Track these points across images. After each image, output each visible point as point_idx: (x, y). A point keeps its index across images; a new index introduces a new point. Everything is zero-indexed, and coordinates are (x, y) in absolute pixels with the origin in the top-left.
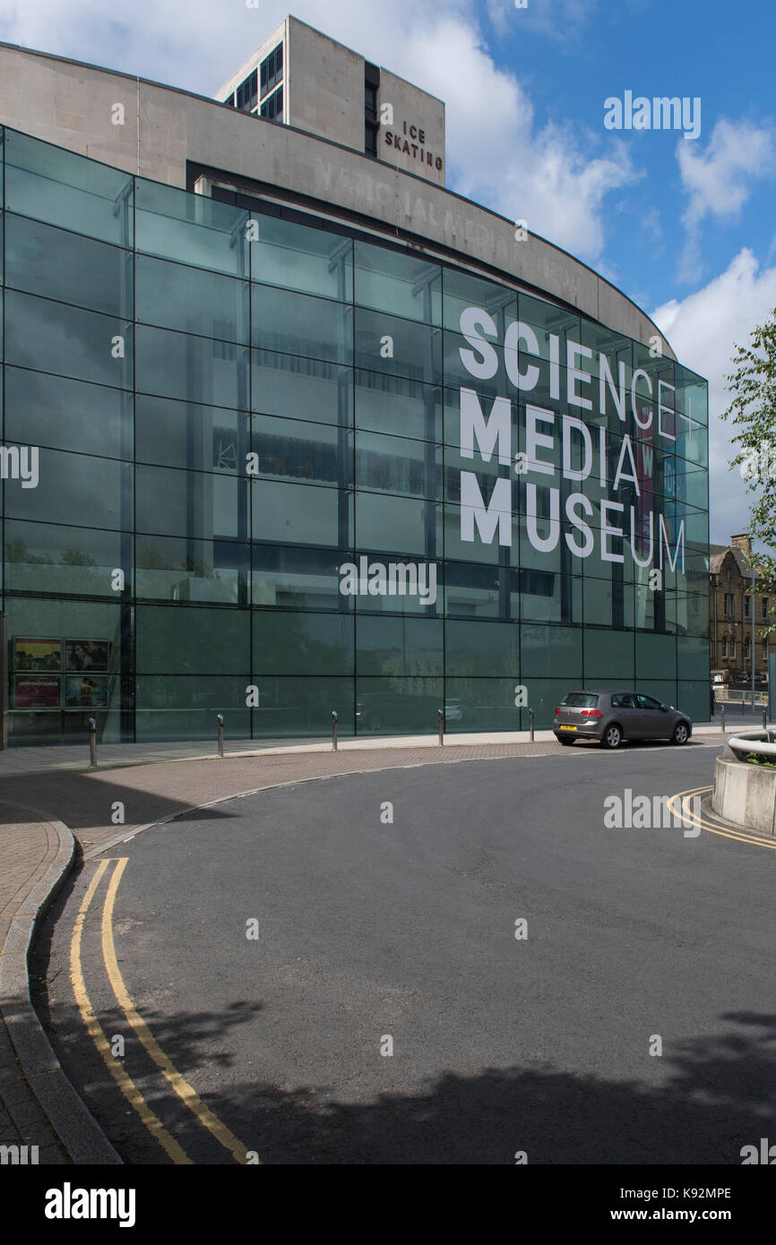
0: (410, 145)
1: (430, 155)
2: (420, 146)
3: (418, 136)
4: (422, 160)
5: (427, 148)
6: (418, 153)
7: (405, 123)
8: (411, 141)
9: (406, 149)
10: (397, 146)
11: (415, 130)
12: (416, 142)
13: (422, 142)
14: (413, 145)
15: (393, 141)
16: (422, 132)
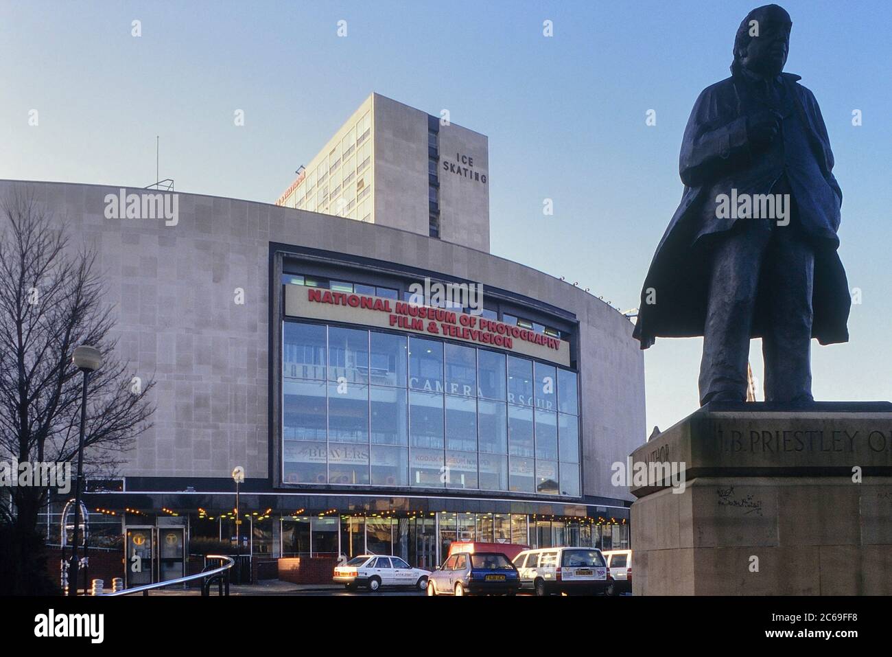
0: (461, 168)
1: (477, 175)
2: (470, 169)
3: (468, 162)
4: (471, 177)
5: (475, 169)
6: (468, 173)
7: (458, 154)
8: (462, 166)
9: (459, 171)
10: (452, 170)
11: (466, 158)
12: (466, 166)
13: (472, 166)
14: (464, 169)
15: (449, 167)
16: (470, 159)
